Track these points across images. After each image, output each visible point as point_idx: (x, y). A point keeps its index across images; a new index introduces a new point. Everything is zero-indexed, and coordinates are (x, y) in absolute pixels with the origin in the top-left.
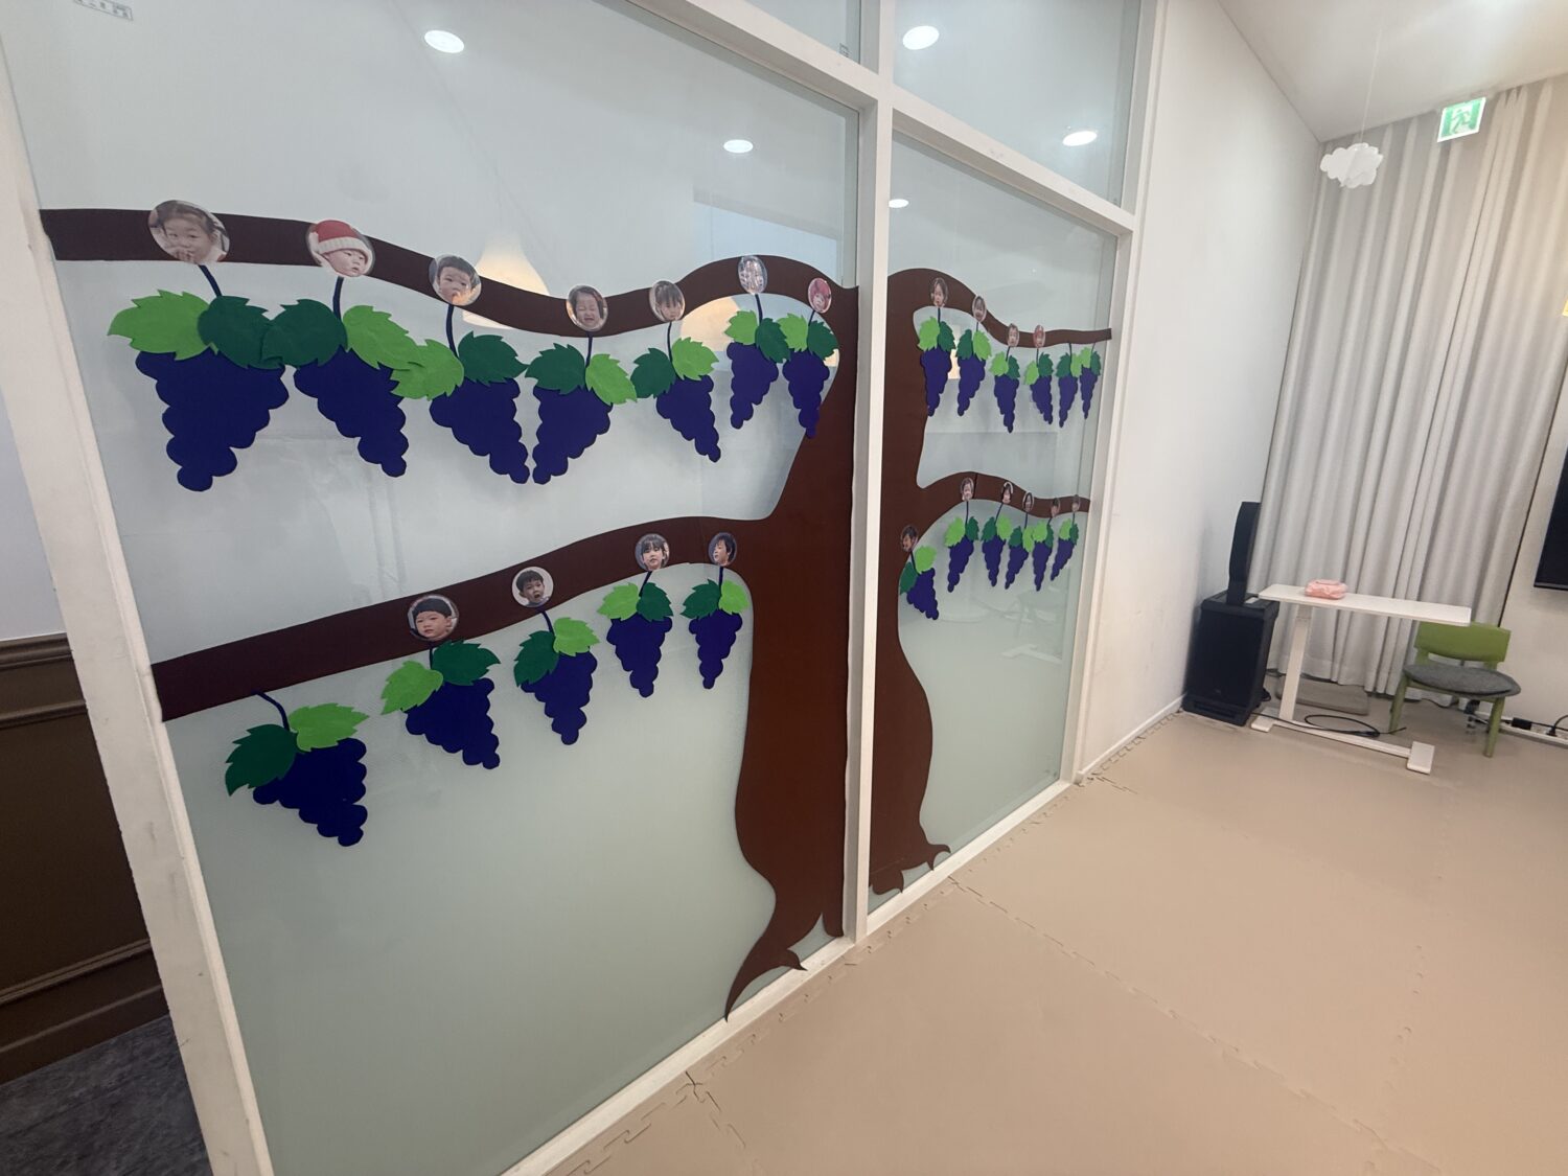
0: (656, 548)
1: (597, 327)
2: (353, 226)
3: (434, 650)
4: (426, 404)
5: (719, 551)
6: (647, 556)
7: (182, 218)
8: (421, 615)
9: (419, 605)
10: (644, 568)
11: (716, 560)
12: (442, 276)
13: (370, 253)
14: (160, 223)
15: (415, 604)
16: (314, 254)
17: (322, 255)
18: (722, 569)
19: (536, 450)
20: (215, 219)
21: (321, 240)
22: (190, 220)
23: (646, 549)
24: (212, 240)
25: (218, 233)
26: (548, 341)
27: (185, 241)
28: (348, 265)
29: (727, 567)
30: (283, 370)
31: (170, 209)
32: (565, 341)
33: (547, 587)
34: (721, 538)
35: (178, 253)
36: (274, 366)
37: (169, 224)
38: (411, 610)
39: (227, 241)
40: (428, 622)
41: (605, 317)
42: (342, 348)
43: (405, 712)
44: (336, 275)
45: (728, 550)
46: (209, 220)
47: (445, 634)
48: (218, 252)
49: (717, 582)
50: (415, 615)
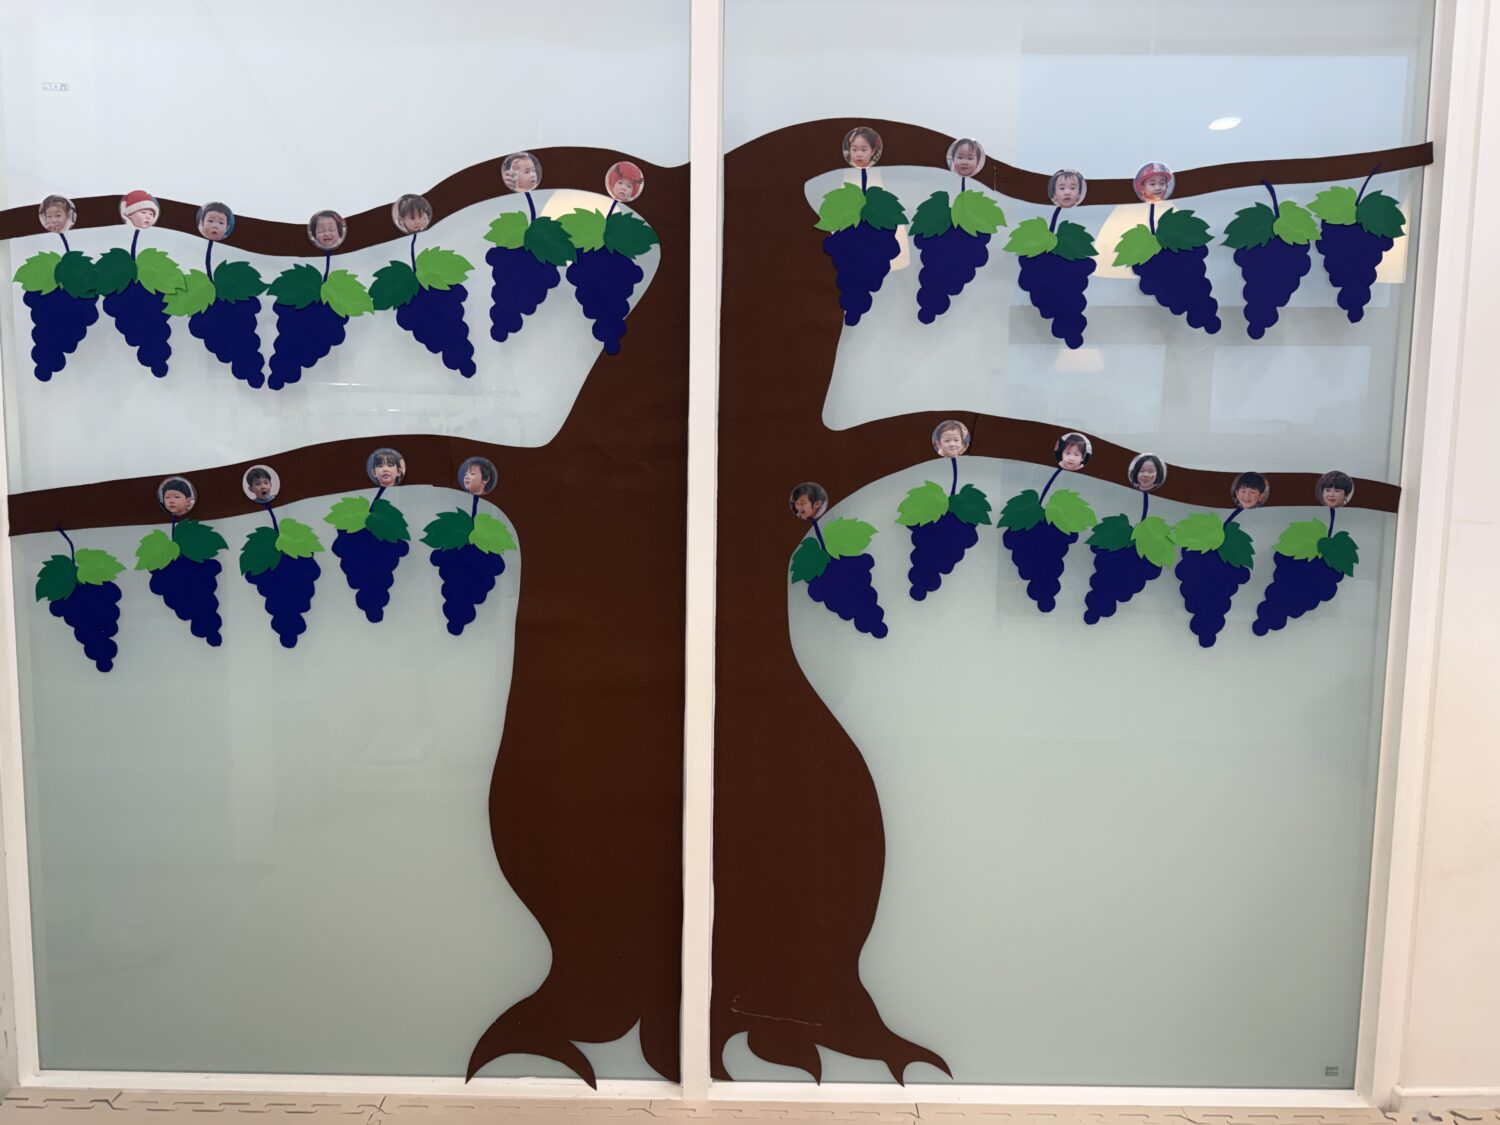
0: (390, 463)
1: (335, 245)
2: (148, 192)
3: (176, 524)
4: (186, 319)
5: (472, 477)
6: (379, 471)
7: (54, 205)
8: (168, 492)
9: (168, 483)
10: (375, 482)
11: (467, 486)
12: (206, 219)
13: (157, 210)
14: (44, 211)
15: (165, 482)
16: (123, 216)
17: (127, 216)
18: (476, 499)
19: (272, 359)
20: (71, 203)
21: (127, 205)
22: (58, 206)
23: (378, 463)
24: (67, 216)
25: (71, 211)
26: (288, 263)
27: (54, 219)
28: (141, 220)
29: (483, 497)
30: (97, 298)
31: (51, 201)
32: (303, 261)
33: (274, 486)
34: (475, 463)
35: (50, 227)
36: (92, 296)
37: (48, 211)
38: (162, 487)
39: (75, 215)
40: (173, 499)
41: (344, 236)
42: (132, 281)
43: (151, 572)
44: (134, 229)
45: (484, 477)
46: (68, 203)
47: (184, 512)
48: (70, 223)
49: (470, 512)
50: (164, 491)
